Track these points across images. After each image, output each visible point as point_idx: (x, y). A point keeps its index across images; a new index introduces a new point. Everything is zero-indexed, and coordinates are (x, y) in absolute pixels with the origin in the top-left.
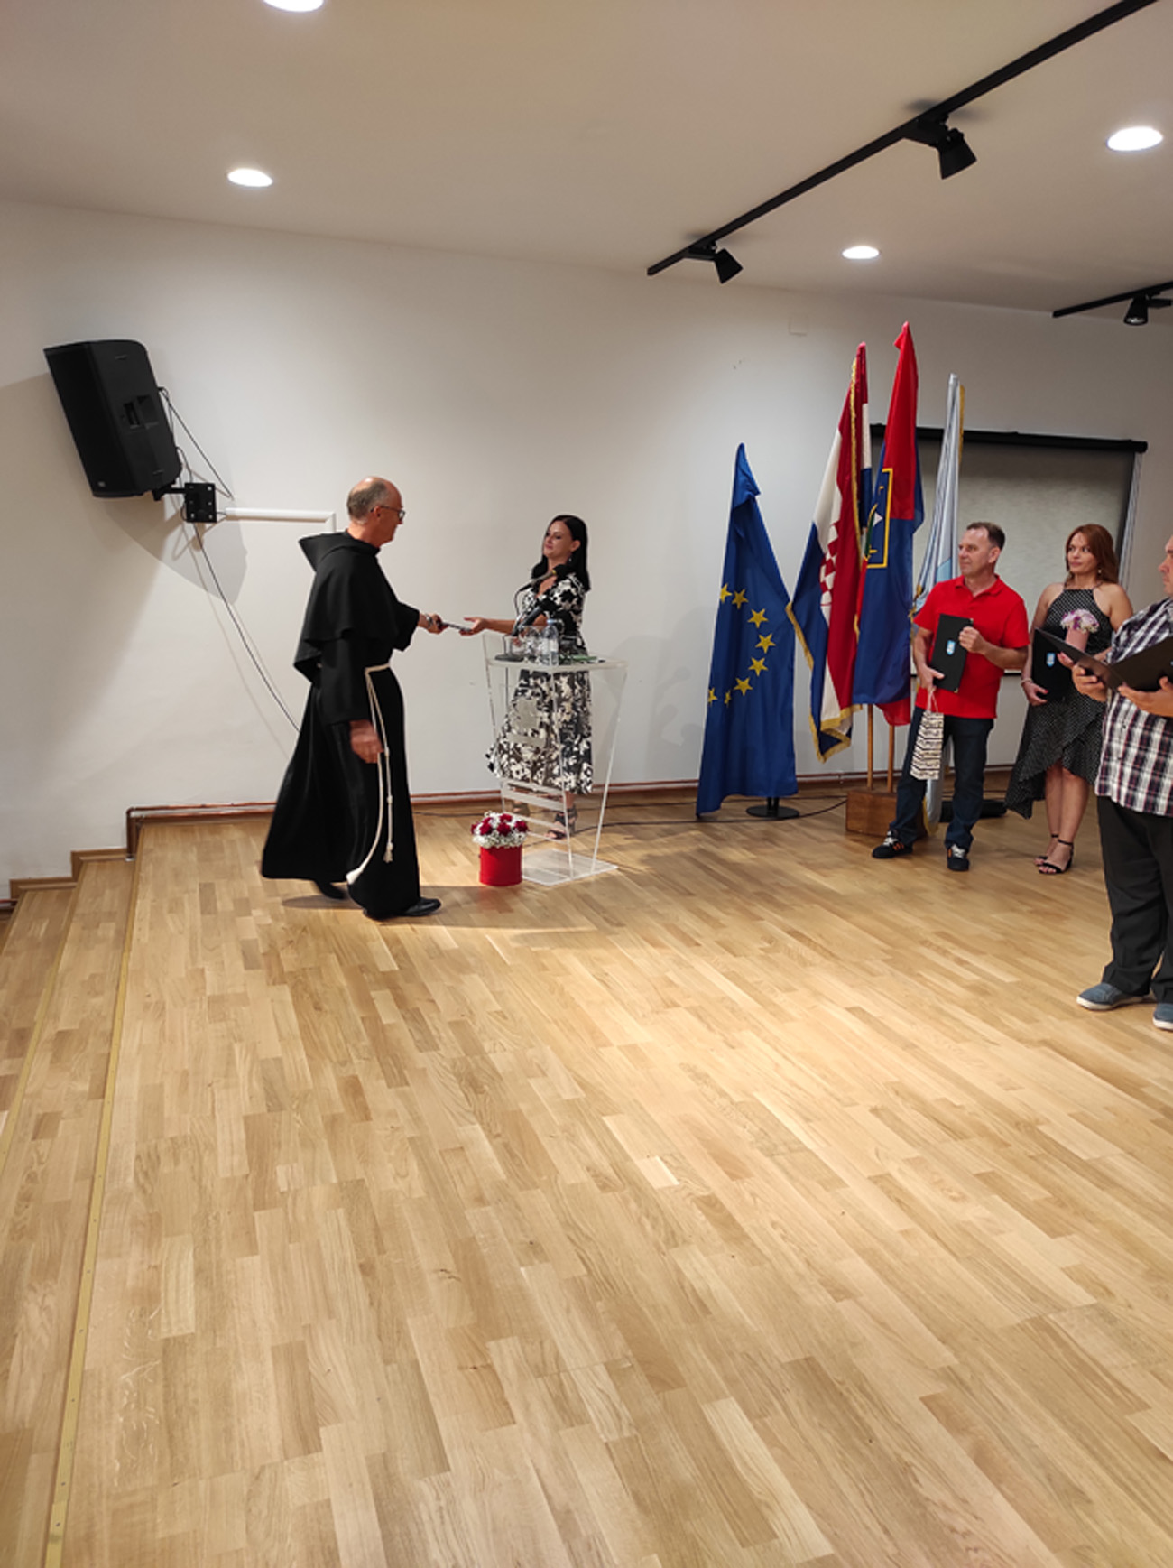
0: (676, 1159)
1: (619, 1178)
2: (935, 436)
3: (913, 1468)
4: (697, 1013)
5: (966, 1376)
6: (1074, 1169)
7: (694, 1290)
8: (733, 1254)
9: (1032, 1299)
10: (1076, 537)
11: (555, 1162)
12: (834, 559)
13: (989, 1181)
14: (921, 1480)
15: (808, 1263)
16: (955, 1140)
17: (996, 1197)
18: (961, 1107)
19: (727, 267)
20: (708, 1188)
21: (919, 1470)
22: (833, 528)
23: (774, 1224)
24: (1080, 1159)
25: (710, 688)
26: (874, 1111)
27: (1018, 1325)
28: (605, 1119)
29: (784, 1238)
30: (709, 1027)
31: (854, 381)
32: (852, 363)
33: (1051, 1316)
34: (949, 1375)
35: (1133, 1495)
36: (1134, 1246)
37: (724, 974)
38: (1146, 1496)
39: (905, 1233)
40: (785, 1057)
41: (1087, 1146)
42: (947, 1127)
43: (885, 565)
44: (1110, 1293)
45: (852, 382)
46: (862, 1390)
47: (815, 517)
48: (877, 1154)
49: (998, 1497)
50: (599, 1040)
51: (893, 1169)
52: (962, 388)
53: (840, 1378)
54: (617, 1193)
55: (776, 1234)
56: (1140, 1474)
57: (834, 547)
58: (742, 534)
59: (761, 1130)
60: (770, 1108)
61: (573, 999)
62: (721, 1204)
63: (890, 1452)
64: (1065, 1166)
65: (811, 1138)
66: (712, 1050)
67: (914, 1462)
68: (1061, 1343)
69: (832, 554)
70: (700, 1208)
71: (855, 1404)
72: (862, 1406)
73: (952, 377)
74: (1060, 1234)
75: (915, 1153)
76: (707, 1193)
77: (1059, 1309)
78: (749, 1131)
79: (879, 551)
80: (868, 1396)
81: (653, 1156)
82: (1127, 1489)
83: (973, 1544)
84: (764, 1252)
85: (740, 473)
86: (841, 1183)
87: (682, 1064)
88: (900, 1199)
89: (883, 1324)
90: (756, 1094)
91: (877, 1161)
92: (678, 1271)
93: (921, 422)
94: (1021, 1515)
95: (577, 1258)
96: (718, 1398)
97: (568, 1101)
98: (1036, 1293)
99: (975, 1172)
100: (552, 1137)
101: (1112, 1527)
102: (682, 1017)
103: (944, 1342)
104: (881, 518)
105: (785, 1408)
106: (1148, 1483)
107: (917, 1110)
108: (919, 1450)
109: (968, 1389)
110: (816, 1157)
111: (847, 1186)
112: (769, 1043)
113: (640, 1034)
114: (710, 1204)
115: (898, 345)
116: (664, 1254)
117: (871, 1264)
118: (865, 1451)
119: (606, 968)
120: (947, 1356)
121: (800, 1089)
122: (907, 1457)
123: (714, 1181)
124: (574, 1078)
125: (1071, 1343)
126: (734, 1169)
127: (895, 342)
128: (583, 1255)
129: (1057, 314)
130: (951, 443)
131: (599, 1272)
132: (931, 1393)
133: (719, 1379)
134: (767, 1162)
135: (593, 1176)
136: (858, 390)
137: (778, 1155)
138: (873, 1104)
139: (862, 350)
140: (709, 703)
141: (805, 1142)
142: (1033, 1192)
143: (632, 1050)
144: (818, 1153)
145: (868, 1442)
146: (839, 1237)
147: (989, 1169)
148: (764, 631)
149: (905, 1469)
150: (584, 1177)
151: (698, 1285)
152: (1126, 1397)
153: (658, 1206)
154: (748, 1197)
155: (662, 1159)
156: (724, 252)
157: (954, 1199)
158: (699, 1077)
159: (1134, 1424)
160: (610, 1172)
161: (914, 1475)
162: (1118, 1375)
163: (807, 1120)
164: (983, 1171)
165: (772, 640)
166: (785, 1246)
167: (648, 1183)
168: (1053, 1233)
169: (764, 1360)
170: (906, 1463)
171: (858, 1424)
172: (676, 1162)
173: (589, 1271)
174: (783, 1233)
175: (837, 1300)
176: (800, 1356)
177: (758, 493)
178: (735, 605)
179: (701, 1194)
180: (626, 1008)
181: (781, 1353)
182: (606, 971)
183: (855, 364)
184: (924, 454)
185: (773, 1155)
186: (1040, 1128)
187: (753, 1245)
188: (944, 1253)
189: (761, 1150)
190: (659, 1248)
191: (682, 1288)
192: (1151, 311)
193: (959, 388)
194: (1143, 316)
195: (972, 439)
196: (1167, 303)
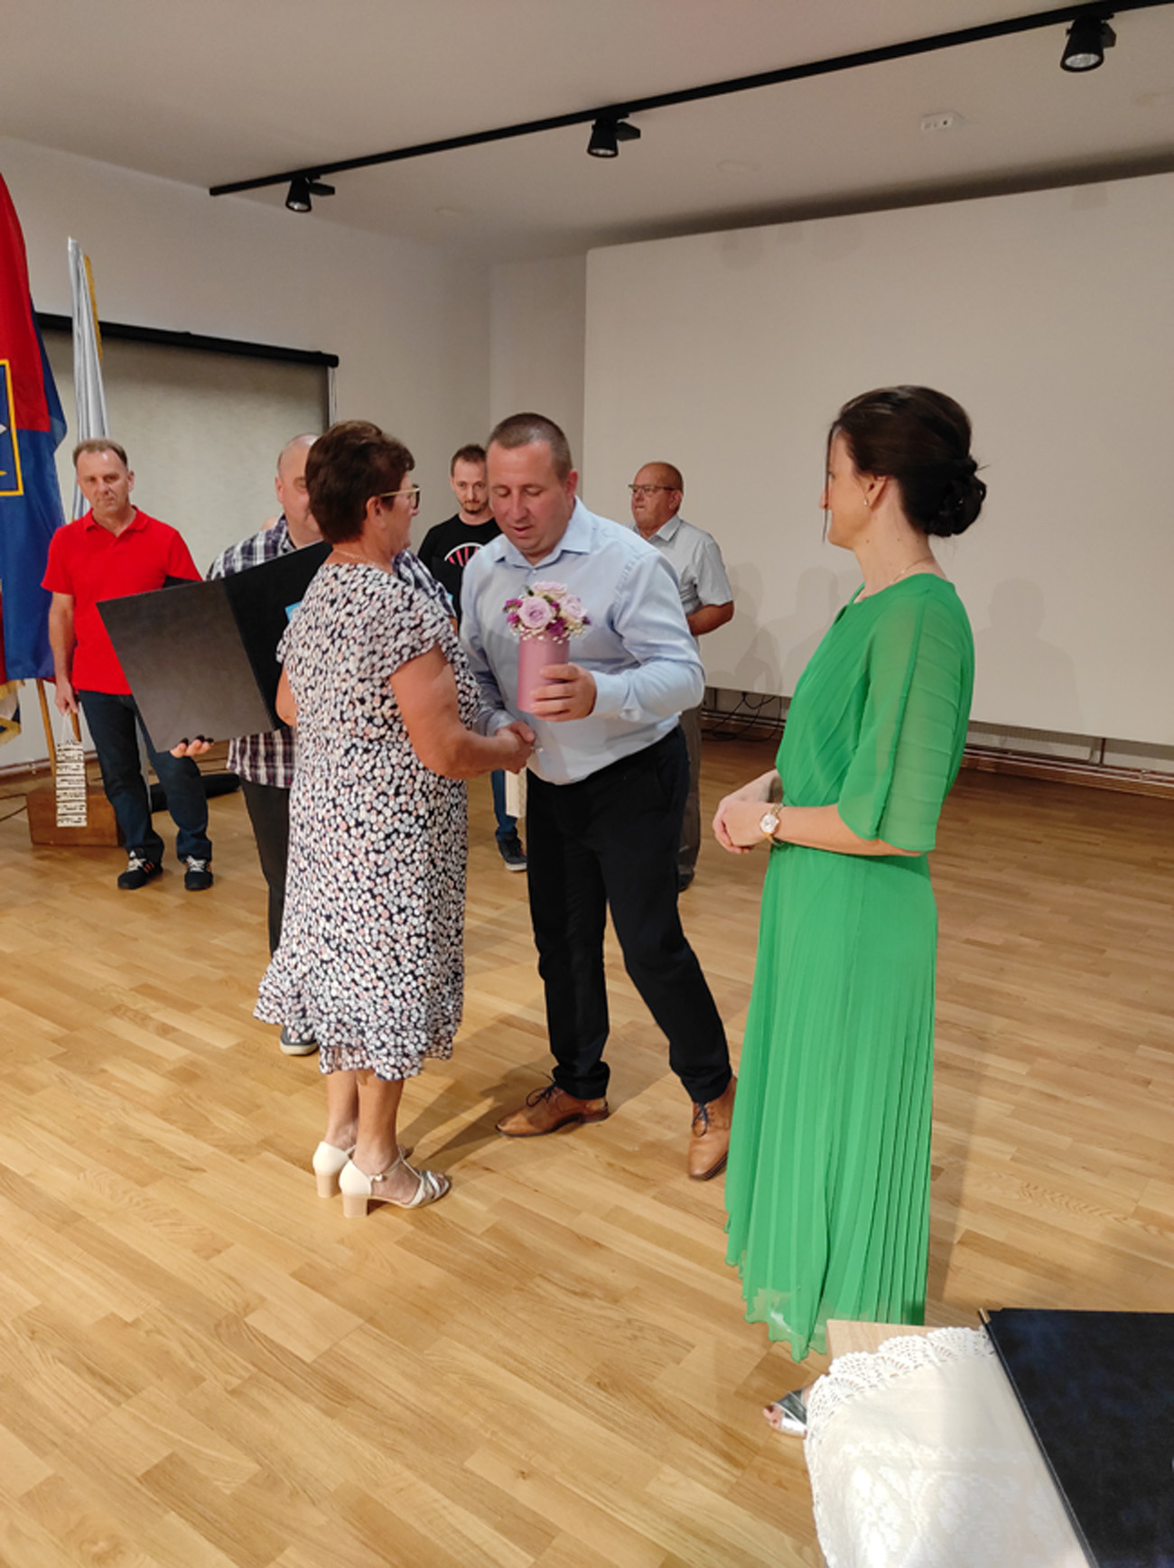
2: (62, 326)
16: (117, 1404)
18: (135, 1324)
41: (313, 1331)
42: (107, 1380)
43: (20, 492)
52: (87, 259)
64: (281, 1389)
73: (70, 241)
75: (44, 1472)
93: (42, 305)
99: (143, 1470)
107: (61, 1360)
129: (215, 191)
130: (85, 334)
142: (231, 1473)
147: (166, 1452)
164: (155, 1460)
184: (52, 347)
192: (313, 197)
193: (82, 258)
194: (307, 202)
195: (110, 333)
196: (329, 190)
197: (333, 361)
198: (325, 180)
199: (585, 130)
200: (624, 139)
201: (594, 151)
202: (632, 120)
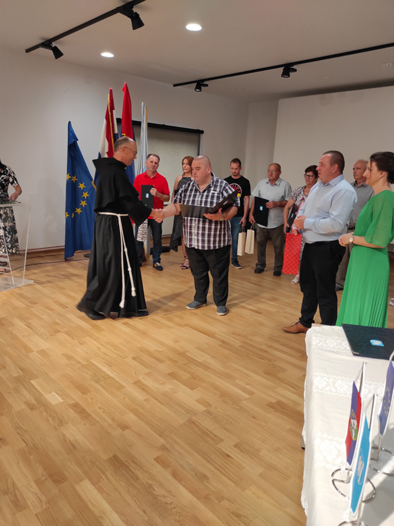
0: (61, 391)
1: (38, 404)
2: (139, 124)
3: (153, 486)
4: (68, 333)
5: (168, 446)
6: (197, 366)
7: (70, 441)
8: (85, 423)
9: (187, 413)
10: (184, 160)
11: (10, 403)
13: (173, 375)
14: (155, 489)
15: (113, 419)
16: (161, 363)
17: (175, 381)
18: (162, 351)
19: (58, 53)
20: (74, 400)
21: (154, 485)
22: (106, 153)
23: (100, 408)
24: (199, 362)
25: (66, 212)
26: (134, 358)
27: (184, 423)
28: (31, 381)
29: (103, 412)
30: (73, 338)
31: (109, 102)
32: (108, 95)
33: (193, 418)
34: (163, 448)
35: (221, 472)
36: (216, 388)
37: (78, 317)
38: (224, 471)
39: (146, 400)
40: (102, 345)
41: (201, 357)
42: (158, 360)
44: (210, 405)
45: (108, 102)
46: (134, 462)
47: (99, 150)
48: (135, 374)
49: (181, 487)
50: (28, 350)
51: (141, 378)
52: (146, 108)
53: (126, 460)
54: (37, 410)
55: (100, 411)
56: (222, 464)
58: (73, 155)
59: (94, 373)
60: (97, 364)
61: (16, 335)
62: (80, 405)
63: (144, 482)
64: (194, 365)
65: (112, 372)
66: (74, 347)
67: (153, 483)
68: (197, 426)
70: (71, 408)
71: (131, 468)
72: (134, 468)
73: (142, 103)
74: (194, 389)
75: (148, 371)
76: (74, 402)
77: (195, 415)
78: (89, 375)
80: (136, 463)
81: (52, 392)
82: (219, 470)
83: (173, 506)
84: (97, 420)
85: (70, 132)
86: (124, 387)
87: (62, 354)
88: (143, 388)
89: (140, 435)
90: (91, 360)
91: (136, 376)
92: (64, 435)
93: (134, 119)
94: (188, 490)
95: (21, 440)
96: (81, 481)
97: (15, 377)
98: (189, 411)
99: (167, 373)
100: (9, 393)
101: (215, 485)
102: (62, 336)
103: (160, 436)
105: (107, 477)
106: (225, 466)
107: (148, 355)
108: (154, 478)
109: (169, 451)
110: (114, 379)
111: (126, 388)
112: (95, 340)
113: (45, 345)
114: (76, 406)
115: (123, 90)
116: (57, 430)
117: (135, 414)
118: (136, 484)
119: (30, 321)
120: (162, 441)
121: (107, 355)
122: (150, 482)
123: (76, 396)
124: (18, 367)
125: (200, 425)
126: (84, 390)
127: (122, 89)
128: (24, 439)
129: (175, 85)
130: (144, 126)
131: (31, 443)
132: (157, 456)
133: (81, 473)
134: (97, 385)
135: (27, 405)
136: (111, 105)
137: (100, 381)
138: (133, 356)
139: (111, 90)
140: (66, 218)
141: (110, 375)
142: (185, 376)
143: (42, 352)
144: (114, 378)
145: (136, 480)
146: (123, 407)
147: (172, 371)
148: (84, 190)
149: (150, 487)
150: (24, 406)
151: (72, 439)
152: (217, 439)
153: (55, 411)
154: (90, 400)
155: (56, 393)
156: (55, 47)
157: (161, 384)
158: (69, 357)
159: (220, 447)
160: (34, 402)
161: (153, 488)
162: (214, 432)
163: (110, 366)
164: (170, 372)
165: (88, 194)
166: (104, 415)
167: (51, 403)
168: (192, 389)
169: (98, 461)
170: (150, 485)
171: (133, 475)
172: (61, 393)
173: (27, 444)
174: (103, 410)
175: (123, 431)
176: (111, 455)
177: (78, 140)
178: (73, 181)
179: (72, 403)
180: (39, 336)
181: (105, 457)
182: (30, 322)
183: (109, 95)
184: (135, 129)
185: (99, 382)
186: (186, 354)
187: (92, 418)
188: (159, 404)
189: (94, 381)
190: (55, 428)
191: (66, 441)
192: (202, 88)
193: (145, 107)
194: (200, 89)
195: (151, 126)
196: (207, 85)
197: (202, 132)
198: (206, 83)
199: (281, 70)
200: (291, 72)
201: (283, 76)
202: (295, 67)
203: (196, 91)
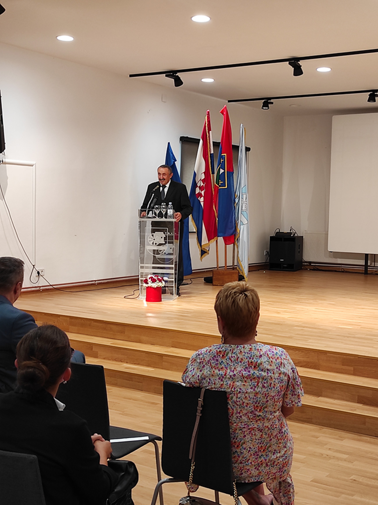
12: (204, 185)
19: (178, 82)
22: (203, 174)
31: (207, 123)
43: (226, 187)
57: (203, 181)
69: (204, 183)
73: (241, 124)
79: (224, 182)
85: (170, 152)
104: (223, 171)
115: (222, 112)
129: (230, 101)
136: (208, 126)
139: (209, 112)
156: (178, 76)
177: (176, 161)
183: (206, 116)
192: (269, 105)
193: (244, 129)
196: (272, 103)
197: (249, 149)
201: (369, 101)
203: (263, 109)
